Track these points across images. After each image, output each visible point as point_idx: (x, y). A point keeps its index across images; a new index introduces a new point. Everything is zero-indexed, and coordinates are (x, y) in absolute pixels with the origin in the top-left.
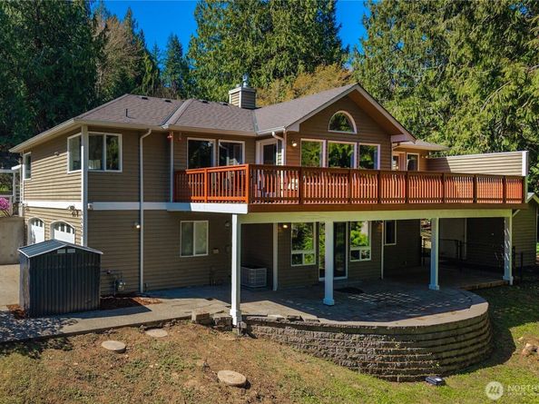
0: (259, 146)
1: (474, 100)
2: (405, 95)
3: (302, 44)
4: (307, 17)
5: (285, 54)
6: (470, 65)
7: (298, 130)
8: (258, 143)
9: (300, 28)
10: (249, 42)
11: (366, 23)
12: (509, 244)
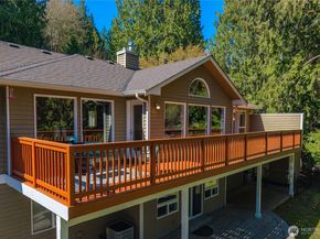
0: (129, 105)
1: (273, 78)
2: (235, 71)
3: (181, 32)
4: (185, 16)
5: (172, 38)
6: (271, 56)
7: (159, 94)
8: (128, 103)
9: (180, 22)
10: (151, 28)
11: (217, 25)
12: (292, 172)
